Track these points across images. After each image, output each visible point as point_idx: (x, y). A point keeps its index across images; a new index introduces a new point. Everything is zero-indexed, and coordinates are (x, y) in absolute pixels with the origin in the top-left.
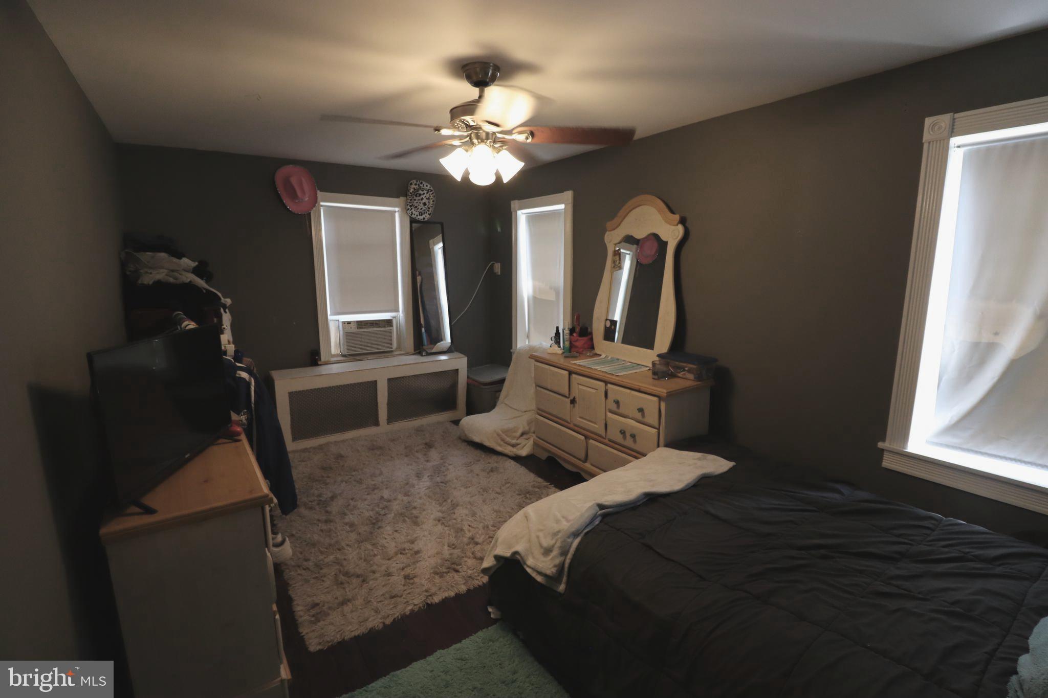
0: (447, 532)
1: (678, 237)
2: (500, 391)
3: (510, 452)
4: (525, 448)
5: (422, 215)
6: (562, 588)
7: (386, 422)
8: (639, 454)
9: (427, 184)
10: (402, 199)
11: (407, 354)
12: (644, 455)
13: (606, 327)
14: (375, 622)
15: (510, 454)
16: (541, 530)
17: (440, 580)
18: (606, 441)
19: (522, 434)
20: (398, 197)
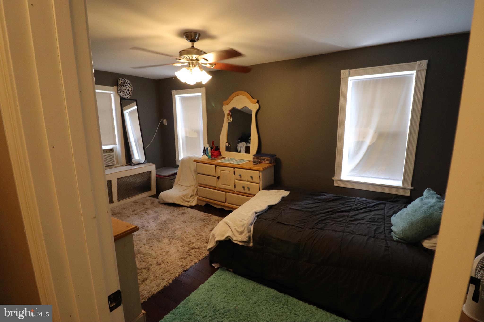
0: (177, 242)
1: (256, 108)
2: (175, 179)
3: (188, 205)
4: (193, 202)
5: (126, 96)
6: (251, 244)
7: (117, 200)
8: (252, 195)
9: (128, 80)
10: (115, 87)
11: (123, 165)
12: (254, 195)
13: (226, 146)
14: (164, 284)
15: (188, 206)
16: (235, 226)
17: (185, 260)
18: (235, 192)
19: (191, 196)
20: (113, 86)
